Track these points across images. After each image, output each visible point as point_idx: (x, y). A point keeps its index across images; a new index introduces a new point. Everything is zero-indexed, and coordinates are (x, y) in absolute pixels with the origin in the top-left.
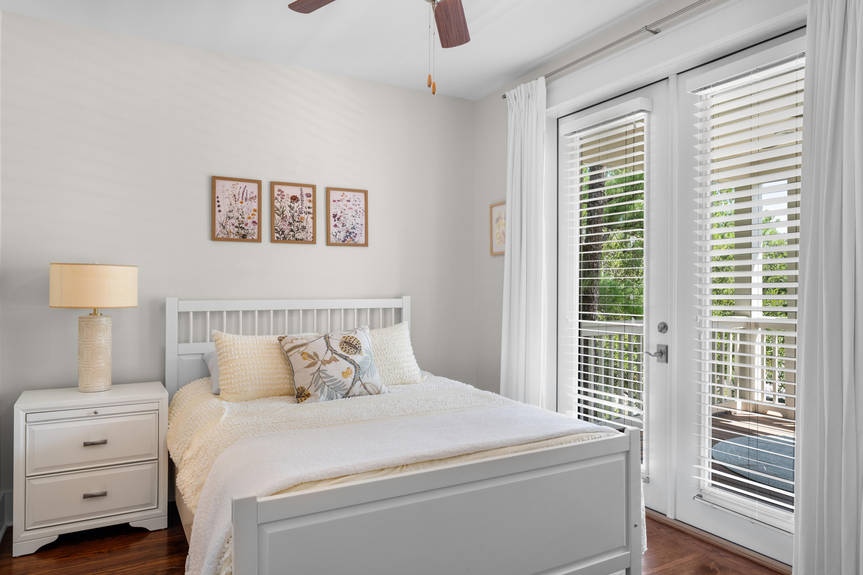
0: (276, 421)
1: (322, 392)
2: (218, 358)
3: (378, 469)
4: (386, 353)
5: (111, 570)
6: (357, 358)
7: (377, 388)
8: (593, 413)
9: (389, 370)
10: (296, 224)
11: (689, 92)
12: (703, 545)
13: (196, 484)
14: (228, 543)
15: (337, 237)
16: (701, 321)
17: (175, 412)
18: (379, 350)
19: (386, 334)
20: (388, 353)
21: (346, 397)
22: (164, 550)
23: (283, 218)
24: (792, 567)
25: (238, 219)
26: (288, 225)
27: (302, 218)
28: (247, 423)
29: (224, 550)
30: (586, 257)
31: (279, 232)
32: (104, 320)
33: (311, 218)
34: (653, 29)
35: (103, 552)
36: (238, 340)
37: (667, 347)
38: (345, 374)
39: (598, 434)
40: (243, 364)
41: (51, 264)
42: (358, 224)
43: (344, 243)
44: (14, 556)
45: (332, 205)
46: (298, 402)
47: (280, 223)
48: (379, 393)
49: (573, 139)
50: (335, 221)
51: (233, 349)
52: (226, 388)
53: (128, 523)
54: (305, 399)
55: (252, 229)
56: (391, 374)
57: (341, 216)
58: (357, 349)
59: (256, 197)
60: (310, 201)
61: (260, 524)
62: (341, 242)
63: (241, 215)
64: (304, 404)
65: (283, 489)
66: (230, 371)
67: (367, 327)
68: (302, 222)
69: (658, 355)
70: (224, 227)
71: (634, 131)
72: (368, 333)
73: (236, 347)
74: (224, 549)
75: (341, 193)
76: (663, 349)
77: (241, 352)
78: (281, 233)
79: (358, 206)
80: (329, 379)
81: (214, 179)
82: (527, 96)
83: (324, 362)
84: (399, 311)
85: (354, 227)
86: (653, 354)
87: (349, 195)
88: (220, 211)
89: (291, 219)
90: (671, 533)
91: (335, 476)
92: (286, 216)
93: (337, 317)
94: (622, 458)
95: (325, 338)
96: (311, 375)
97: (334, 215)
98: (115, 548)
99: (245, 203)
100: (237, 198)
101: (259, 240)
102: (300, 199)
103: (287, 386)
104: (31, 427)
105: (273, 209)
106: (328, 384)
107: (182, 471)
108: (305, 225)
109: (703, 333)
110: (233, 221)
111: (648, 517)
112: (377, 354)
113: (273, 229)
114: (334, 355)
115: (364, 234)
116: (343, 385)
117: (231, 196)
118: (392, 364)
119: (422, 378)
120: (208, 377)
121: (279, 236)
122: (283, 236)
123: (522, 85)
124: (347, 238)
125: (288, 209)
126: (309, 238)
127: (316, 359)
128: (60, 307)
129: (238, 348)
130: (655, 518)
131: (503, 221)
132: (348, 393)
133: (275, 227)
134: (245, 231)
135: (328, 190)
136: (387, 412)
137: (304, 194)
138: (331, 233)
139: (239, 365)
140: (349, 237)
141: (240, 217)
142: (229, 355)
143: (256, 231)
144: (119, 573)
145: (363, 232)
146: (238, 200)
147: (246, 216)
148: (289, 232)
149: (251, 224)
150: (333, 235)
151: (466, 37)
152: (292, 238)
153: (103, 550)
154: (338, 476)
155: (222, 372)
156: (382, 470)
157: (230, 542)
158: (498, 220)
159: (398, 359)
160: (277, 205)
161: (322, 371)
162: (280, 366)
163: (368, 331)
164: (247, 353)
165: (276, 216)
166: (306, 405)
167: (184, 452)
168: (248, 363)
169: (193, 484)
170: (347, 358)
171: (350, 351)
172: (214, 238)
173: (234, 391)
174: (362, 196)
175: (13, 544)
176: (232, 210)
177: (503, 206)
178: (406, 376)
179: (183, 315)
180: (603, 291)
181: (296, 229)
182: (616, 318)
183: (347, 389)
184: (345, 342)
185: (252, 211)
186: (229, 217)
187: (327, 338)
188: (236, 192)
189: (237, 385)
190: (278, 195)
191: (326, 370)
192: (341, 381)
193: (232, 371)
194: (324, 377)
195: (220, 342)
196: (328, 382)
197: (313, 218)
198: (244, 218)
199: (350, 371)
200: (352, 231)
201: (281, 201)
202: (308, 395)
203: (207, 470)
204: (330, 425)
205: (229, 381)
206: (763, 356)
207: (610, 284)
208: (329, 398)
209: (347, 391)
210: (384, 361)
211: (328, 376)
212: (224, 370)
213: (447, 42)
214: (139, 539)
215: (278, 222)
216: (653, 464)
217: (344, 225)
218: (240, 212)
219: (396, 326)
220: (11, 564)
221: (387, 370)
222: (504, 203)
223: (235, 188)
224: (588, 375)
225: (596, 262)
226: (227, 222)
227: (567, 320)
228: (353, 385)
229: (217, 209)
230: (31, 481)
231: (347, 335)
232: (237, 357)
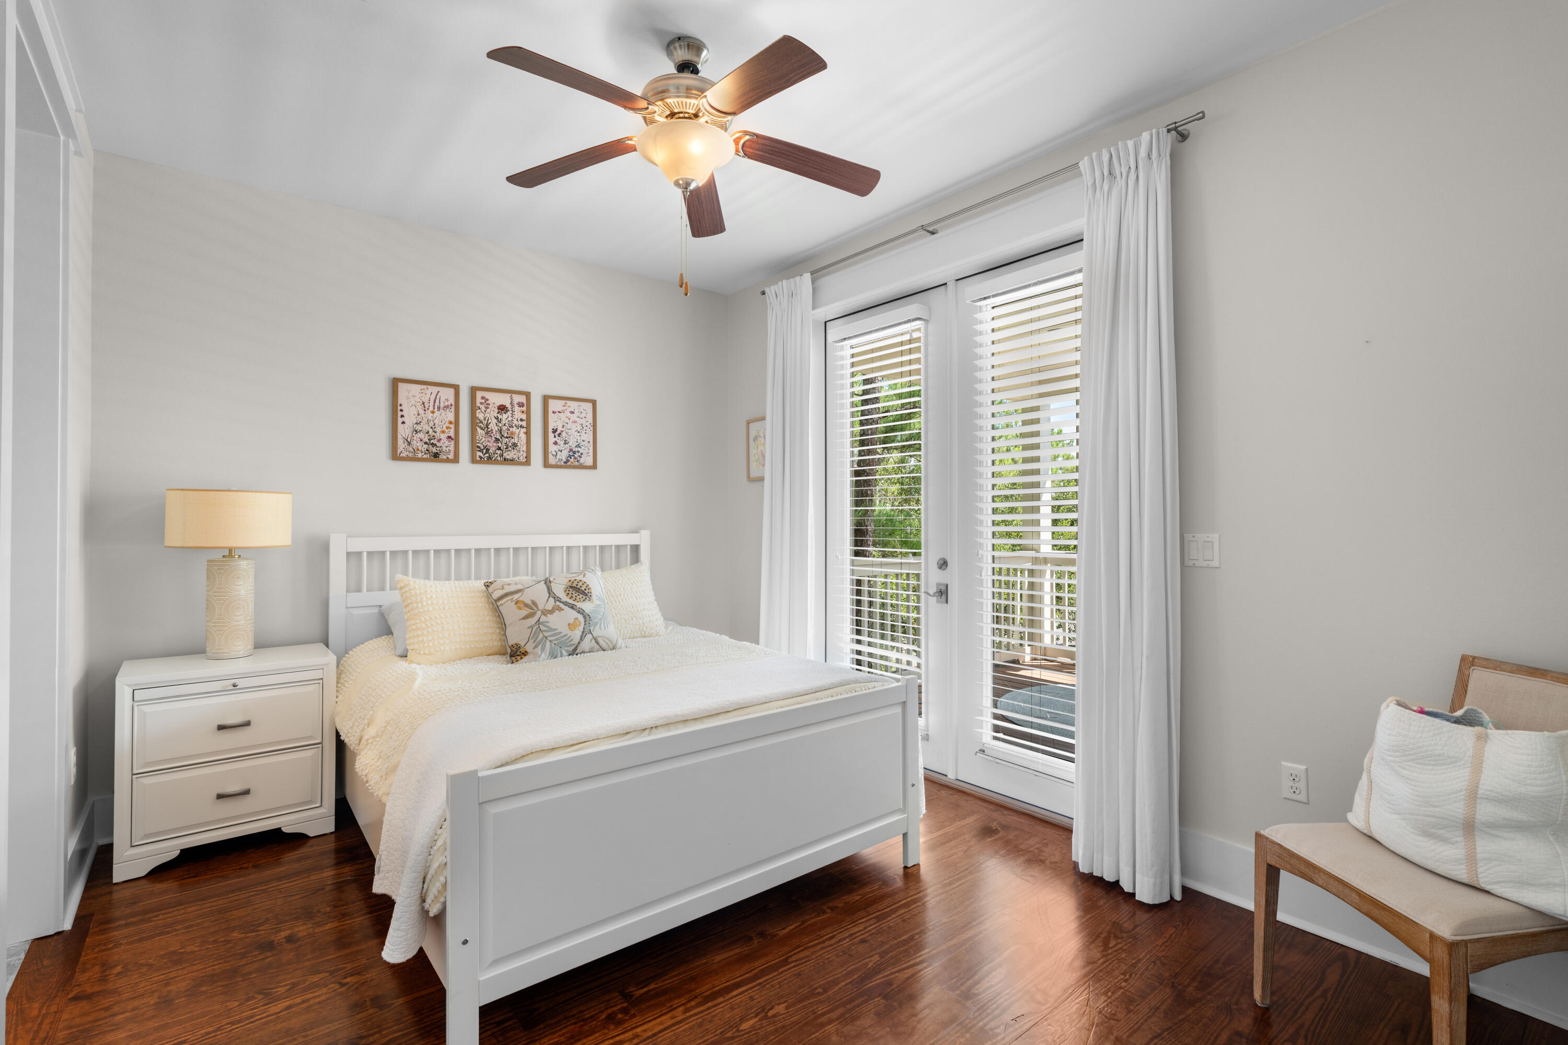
0: (487, 685)
1: (543, 649)
2: (405, 610)
3: (623, 732)
4: (622, 600)
5: (260, 888)
6: (587, 606)
7: (612, 643)
8: (866, 664)
9: (625, 620)
10: (505, 440)
11: (968, 302)
12: (986, 805)
13: (385, 766)
14: (441, 828)
15: (558, 457)
16: (982, 556)
17: (345, 681)
18: (612, 596)
19: (622, 577)
20: (624, 600)
21: (572, 654)
22: (330, 860)
23: (487, 433)
24: (1073, 819)
25: (428, 433)
26: (494, 442)
27: (512, 433)
28: (450, 689)
29: (436, 838)
30: (858, 484)
31: (483, 450)
32: (243, 564)
33: (524, 433)
34: (930, 229)
35: (247, 868)
36: (431, 586)
37: (947, 586)
38: (571, 626)
39: (873, 684)
40: (439, 617)
41: (167, 490)
42: (583, 441)
43: (566, 465)
44: (115, 881)
45: (551, 417)
46: (512, 663)
47: (484, 439)
48: (614, 648)
49: (842, 346)
50: (555, 437)
51: (424, 599)
52: (416, 648)
53: (280, 829)
54: (521, 658)
55: (446, 446)
56: (628, 625)
57: (562, 431)
58: (586, 595)
59: (451, 405)
60: (523, 412)
61: (482, 803)
62: (563, 464)
63: (431, 428)
64: (521, 665)
65: (509, 761)
66: (421, 626)
67: (598, 568)
68: (512, 438)
69: (937, 595)
70: (409, 444)
71: (910, 341)
72: (600, 575)
73: (429, 596)
74: (436, 836)
75: (563, 402)
76: (943, 588)
77: (435, 602)
78: (485, 451)
79: (584, 419)
80: (550, 633)
81: (395, 383)
82: (791, 294)
83: (545, 612)
84: (636, 549)
85: (579, 445)
86: (932, 594)
87: (573, 405)
88: (403, 423)
89: (498, 435)
90: (951, 795)
91: (571, 743)
92: (492, 430)
93: (557, 557)
94: (898, 710)
95: (546, 583)
96: (528, 628)
97: (553, 429)
98: (263, 861)
99: (437, 413)
100: (427, 406)
101: (456, 460)
102: (510, 409)
103: (496, 644)
104: (140, 707)
105: (474, 422)
106: (550, 639)
107: (363, 753)
108: (516, 442)
109: (985, 569)
110: (421, 435)
111: (927, 779)
112: (611, 602)
113: (474, 446)
114: (558, 603)
115: (591, 454)
116: (570, 640)
117: (419, 404)
118: (630, 613)
119: (667, 629)
120: (388, 635)
121: (482, 455)
122: (487, 455)
123: (784, 281)
124: (571, 458)
125: (495, 421)
126: (521, 458)
127: (535, 609)
128: (182, 547)
129: (432, 597)
130: (935, 779)
131: (762, 439)
132: (575, 649)
133: (478, 444)
134: (438, 449)
135: (546, 399)
136: (626, 669)
137: (515, 402)
138: (550, 451)
139: (433, 618)
140: (572, 457)
141: (431, 431)
142: (420, 605)
143: (452, 448)
144: (272, 891)
145: (591, 451)
146: (428, 409)
147: (438, 430)
148: (495, 451)
149: (446, 439)
150: (553, 455)
151: (721, 227)
152: (499, 458)
153: (245, 865)
154: (575, 742)
155: (410, 628)
156: (627, 733)
157: (443, 827)
158: (756, 439)
159: (637, 606)
160: (480, 416)
161: (543, 623)
162: (488, 618)
163: (599, 573)
164: (443, 603)
165: (479, 430)
166: (523, 666)
167: (362, 731)
168: (446, 616)
169: (380, 767)
170: (574, 607)
171: (578, 598)
172: (395, 456)
173: (427, 652)
174: (589, 406)
175: (114, 866)
176: (421, 422)
177: (763, 422)
178: (646, 628)
179: (353, 557)
180: (878, 523)
181: (505, 447)
182: (893, 555)
183: (574, 645)
184: (571, 587)
185: (447, 423)
186: (416, 431)
187: (548, 582)
188: (426, 400)
189: (431, 644)
190: (481, 403)
191: (548, 622)
192: (566, 635)
193: (424, 626)
194: (545, 631)
195: (407, 589)
196: (550, 636)
197: (526, 433)
198: (435, 432)
199: (578, 623)
200: (576, 449)
201: (485, 411)
202: (525, 654)
203: (400, 748)
204: (557, 687)
205: (421, 639)
206: (1052, 594)
207: (887, 514)
208: (552, 657)
209: (574, 646)
210: (619, 609)
211: (550, 629)
212: (413, 625)
213: (698, 231)
214: (295, 848)
215: (481, 438)
216: (932, 719)
217: (566, 443)
218: (431, 424)
219: (633, 566)
220: (110, 893)
221: (623, 621)
222: (763, 419)
223: (424, 394)
224: (860, 620)
225: (870, 490)
226: (413, 436)
227: (836, 557)
228: (582, 639)
229: (400, 420)
230: (141, 780)
231: (574, 579)
232: (431, 609)
